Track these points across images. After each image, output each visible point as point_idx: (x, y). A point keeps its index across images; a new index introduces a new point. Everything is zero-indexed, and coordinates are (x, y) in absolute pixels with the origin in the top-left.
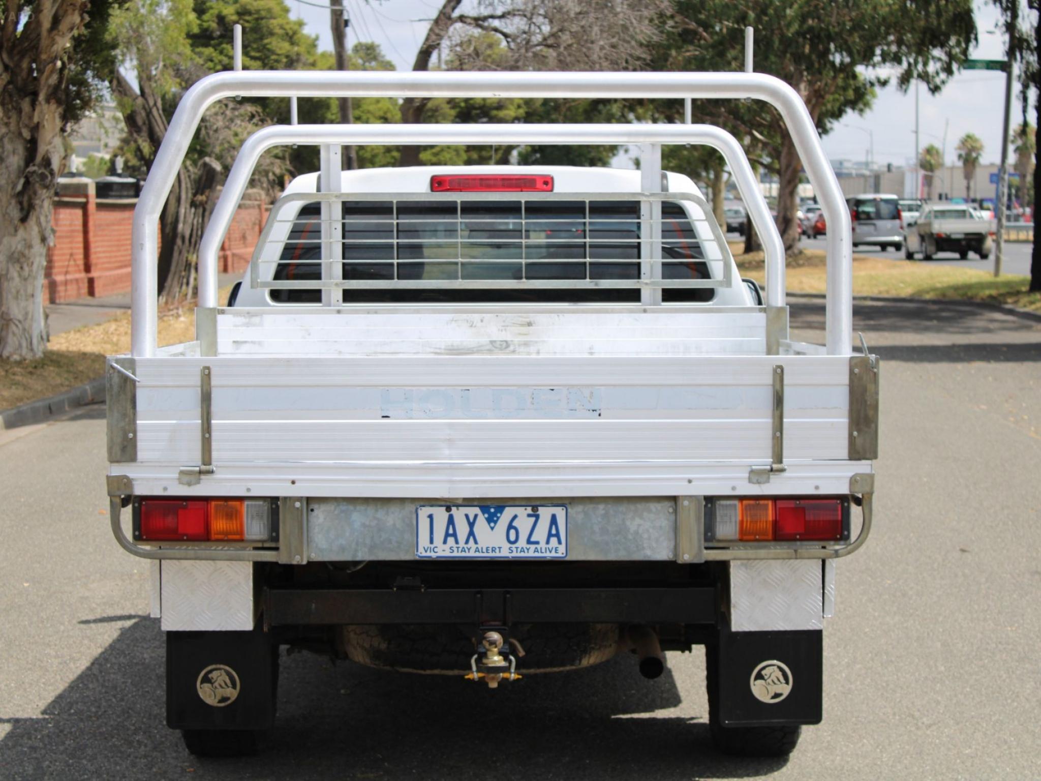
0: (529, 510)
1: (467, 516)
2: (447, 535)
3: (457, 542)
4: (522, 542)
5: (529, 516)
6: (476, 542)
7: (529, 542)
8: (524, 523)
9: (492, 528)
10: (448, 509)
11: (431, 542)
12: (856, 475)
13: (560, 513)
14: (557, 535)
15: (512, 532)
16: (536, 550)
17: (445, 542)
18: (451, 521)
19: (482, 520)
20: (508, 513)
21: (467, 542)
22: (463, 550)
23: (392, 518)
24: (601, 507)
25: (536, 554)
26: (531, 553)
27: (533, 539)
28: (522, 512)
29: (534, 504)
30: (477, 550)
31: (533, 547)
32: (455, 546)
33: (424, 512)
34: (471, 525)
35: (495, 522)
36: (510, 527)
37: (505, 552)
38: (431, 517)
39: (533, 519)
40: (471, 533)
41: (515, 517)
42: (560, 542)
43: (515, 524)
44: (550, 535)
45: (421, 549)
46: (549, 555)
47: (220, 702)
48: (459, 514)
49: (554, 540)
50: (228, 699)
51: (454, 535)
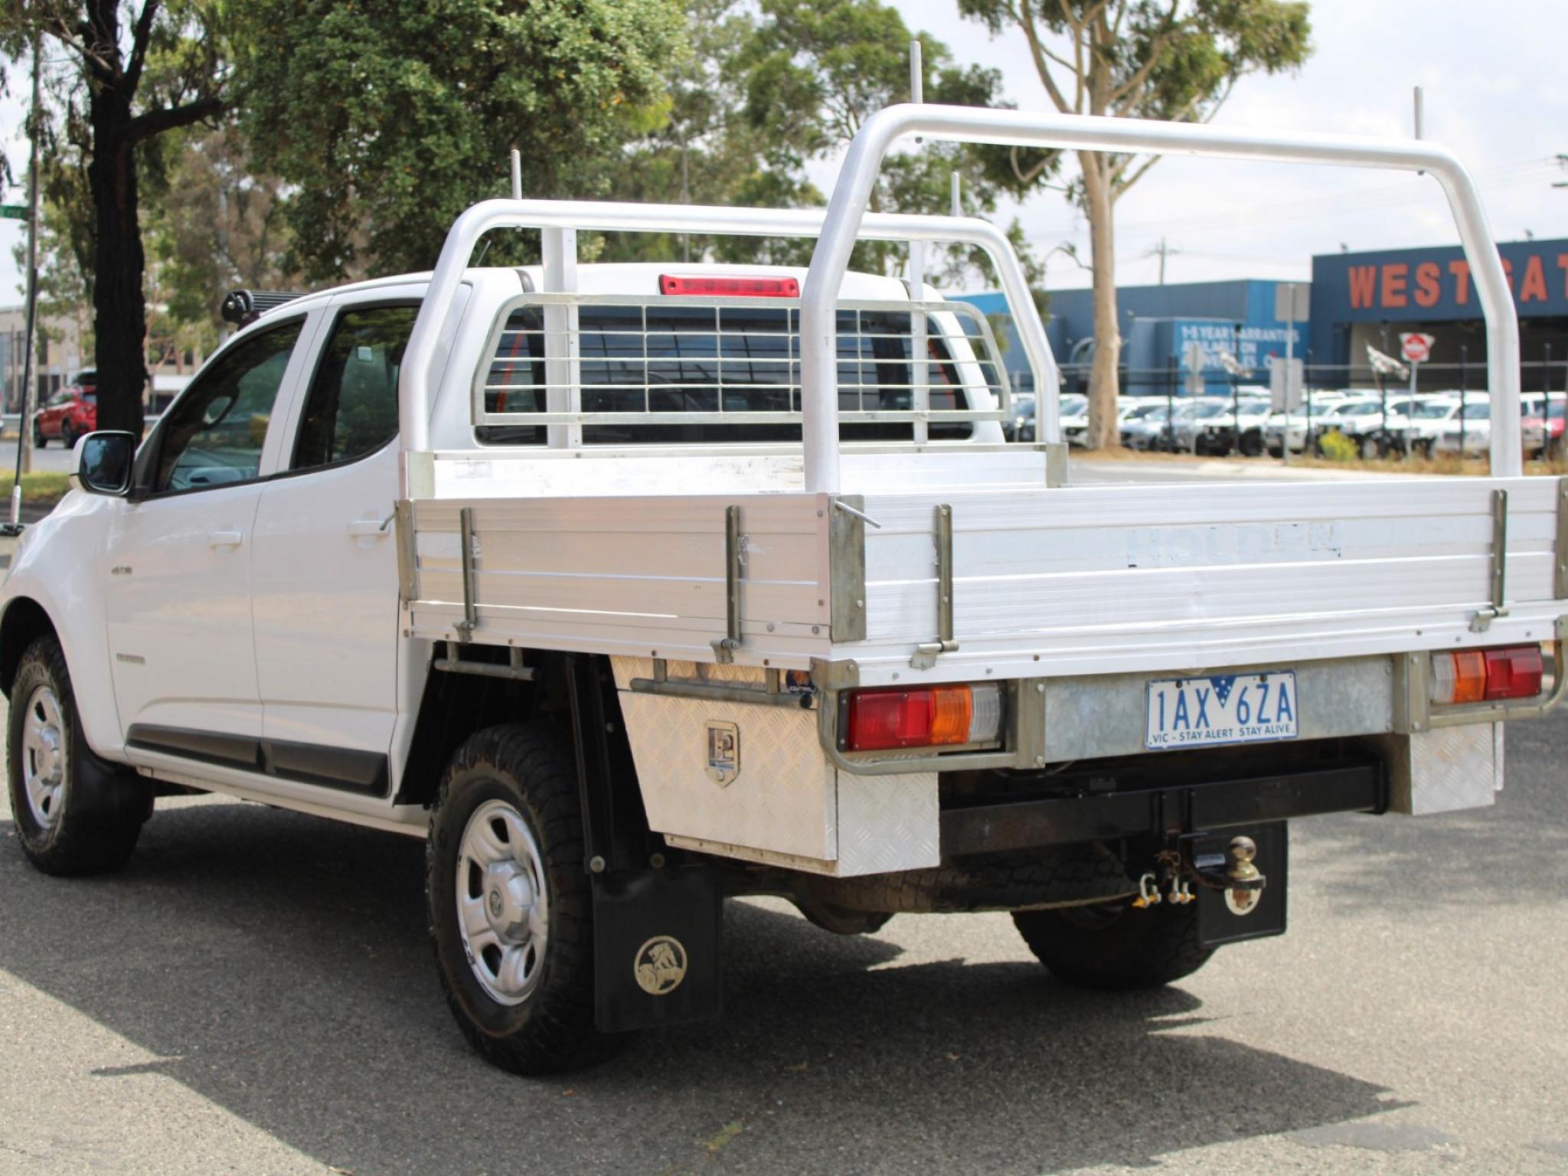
0: (1257, 680)
1: (1198, 692)
2: (1178, 717)
3: (1188, 727)
4: (1253, 722)
5: (1259, 687)
6: (1207, 725)
7: (1260, 720)
8: (1254, 697)
9: (1223, 705)
11: (1162, 728)
12: (1562, 617)
14: (1287, 710)
15: (1243, 708)
16: (1267, 731)
17: (1175, 727)
18: (1182, 700)
19: (1212, 698)
20: (1239, 683)
21: (1198, 726)
22: (1194, 737)
23: (1123, 699)
25: (1270, 736)
26: (1263, 735)
27: (1264, 717)
28: (1252, 682)
29: (1262, 672)
30: (1208, 735)
31: (1264, 726)
32: (1185, 731)
33: (1156, 688)
34: (1202, 702)
35: (1226, 697)
36: (1241, 702)
37: (1237, 735)
38: (1161, 695)
39: (1262, 691)
40: (1202, 714)
42: (1290, 718)
43: (1245, 699)
44: (1281, 710)
45: (1151, 739)
46: (1281, 735)
47: (663, 987)
48: (1189, 689)
49: (1284, 715)
50: (672, 982)
51: (1185, 718)
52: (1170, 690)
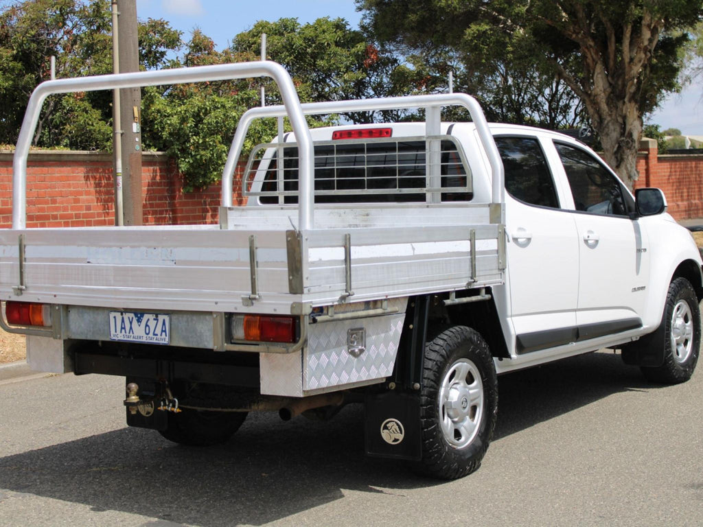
0: (154, 317)
2: (122, 328)
4: (151, 335)
5: (154, 319)
7: (154, 334)
8: (152, 323)
10: (122, 314)
13: (166, 318)
14: (165, 331)
15: (147, 328)
16: (156, 340)
18: (123, 321)
20: (146, 317)
23: (100, 317)
24: (185, 316)
25: (157, 342)
28: (151, 317)
29: (157, 313)
31: (155, 337)
33: (112, 315)
34: (131, 323)
35: (141, 322)
36: (147, 325)
38: (115, 317)
39: (156, 321)
40: (131, 328)
41: (148, 320)
42: (166, 335)
43: (148, 324)
44: (162, 331)
45: (112, 335)
46: (162, 342)
48: (126, 316)
51: (124, 328)
52: (118, 315)
